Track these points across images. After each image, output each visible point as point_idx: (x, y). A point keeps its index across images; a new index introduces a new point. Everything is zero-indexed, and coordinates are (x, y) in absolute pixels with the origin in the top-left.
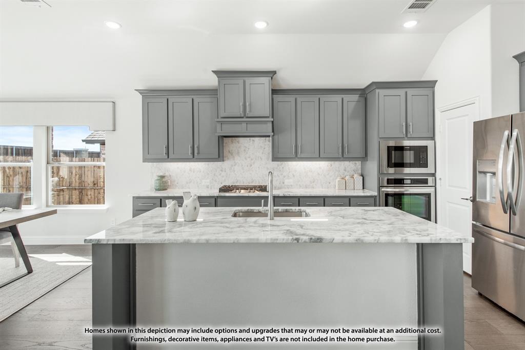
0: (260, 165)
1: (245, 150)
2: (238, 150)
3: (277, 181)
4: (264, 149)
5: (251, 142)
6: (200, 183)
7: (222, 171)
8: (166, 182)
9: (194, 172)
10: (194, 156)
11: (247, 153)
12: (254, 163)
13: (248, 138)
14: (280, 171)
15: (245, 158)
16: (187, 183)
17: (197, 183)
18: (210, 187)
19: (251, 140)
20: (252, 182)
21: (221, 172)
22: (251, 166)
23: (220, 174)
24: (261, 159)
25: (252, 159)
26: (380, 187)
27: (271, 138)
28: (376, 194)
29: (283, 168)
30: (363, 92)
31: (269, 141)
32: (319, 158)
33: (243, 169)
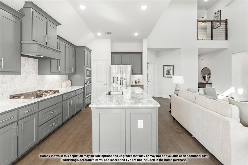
4: (34, 66)
5: (27, 60)
19: (27, 59)
24: (33, 73)
25: (27, 73)
26: (85, 84)
27: (38, 60)
28: (84, 87)
29: (43, 79)
30: (75, 47)
31: (37, 61)
32: (59, 73)
33: (21, 81)
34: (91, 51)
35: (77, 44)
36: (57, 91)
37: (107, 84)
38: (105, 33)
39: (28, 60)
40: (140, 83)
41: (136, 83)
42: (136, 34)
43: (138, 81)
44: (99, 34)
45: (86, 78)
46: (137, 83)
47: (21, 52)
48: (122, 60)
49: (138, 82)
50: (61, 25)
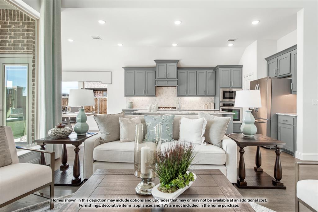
0: (172, 99)
1: (165, 92)
4: (174, 92)
8: (133, 105)
9: (144, 101)
10: (145, 94)
15: (165, 96)
22: (168, 99)
24: (172, 96)
25: (168, 96)
26: (220, 107)
30: (215, 69)
34: (241, 66)
48: (278, 67)
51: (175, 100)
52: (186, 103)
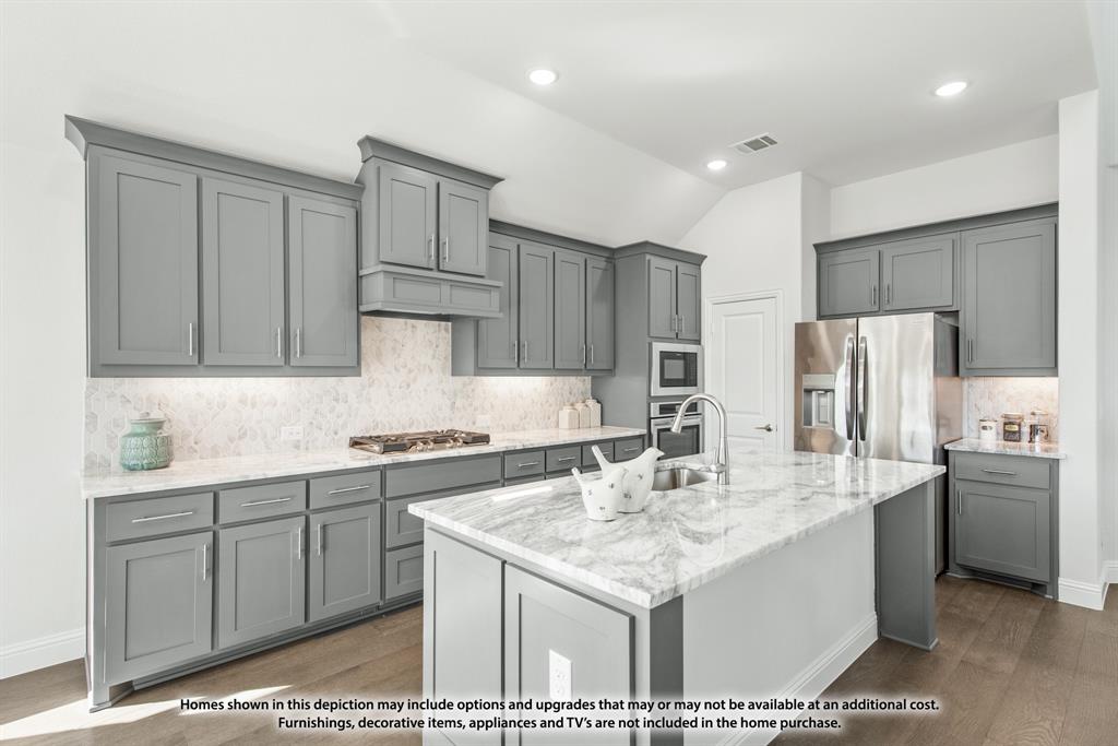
0: (428, 385)
1: (394, 349)
2: (378, 348)
3: (461, 419)
4: (437, 346)
5: (410, 329)
6: (274, 438)
7: (337, 400)
8: (168, 441)
9: (254, 405)
10: (289, 358)
11: (399, 355)
12: (415, 380)
13: (401, 321)
14: (468, 396)
15: (396, 369)
16: (231, 440)
17: (265, 436)
18: (302, 446)
19: (409, 326)
20: (411, 425)
21: (334, 403)
22: (408, 386)
23: (332, 410)
24: (431, 371)
25: (410, 371)
26: (650, 419)
27: (450, 324)
28: (645, 431)
29: (473, 390)
30: (612, 255)
31: (446, 330)
32: (554, 370)
33: (390, 395)
34: (697, 260)
35: (617, 240)
36: (485, 439)
37: (781, 428)
38: (739, 148)
39: (413, 326)
40: (1047, 437)
41: (1010, 435)
42: (951, 90)
43: (1028, 421)
44: (717, 165)
45: (657, 390)
46: (1025, 443)
47: (358, 304)
48: (886, 281)
49: (1026, 430)
50: (499, 180)
51: (444, 393)
52: (492, 406)
